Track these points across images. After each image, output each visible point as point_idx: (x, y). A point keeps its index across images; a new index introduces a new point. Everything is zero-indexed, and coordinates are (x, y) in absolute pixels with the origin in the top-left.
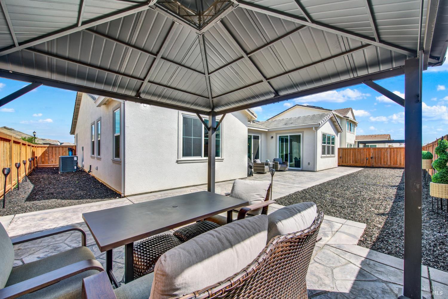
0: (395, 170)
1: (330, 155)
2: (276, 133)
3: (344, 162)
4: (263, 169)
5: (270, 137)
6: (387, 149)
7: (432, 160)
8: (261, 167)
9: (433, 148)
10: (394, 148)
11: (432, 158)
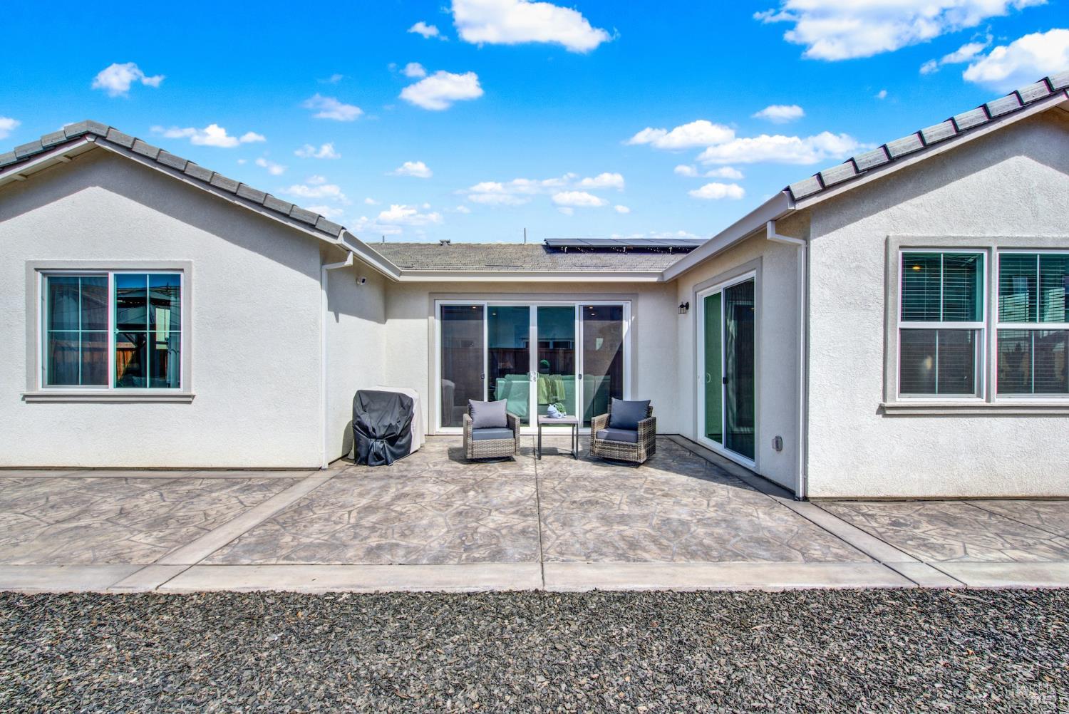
2: (694, 286)
5: (674, 308)
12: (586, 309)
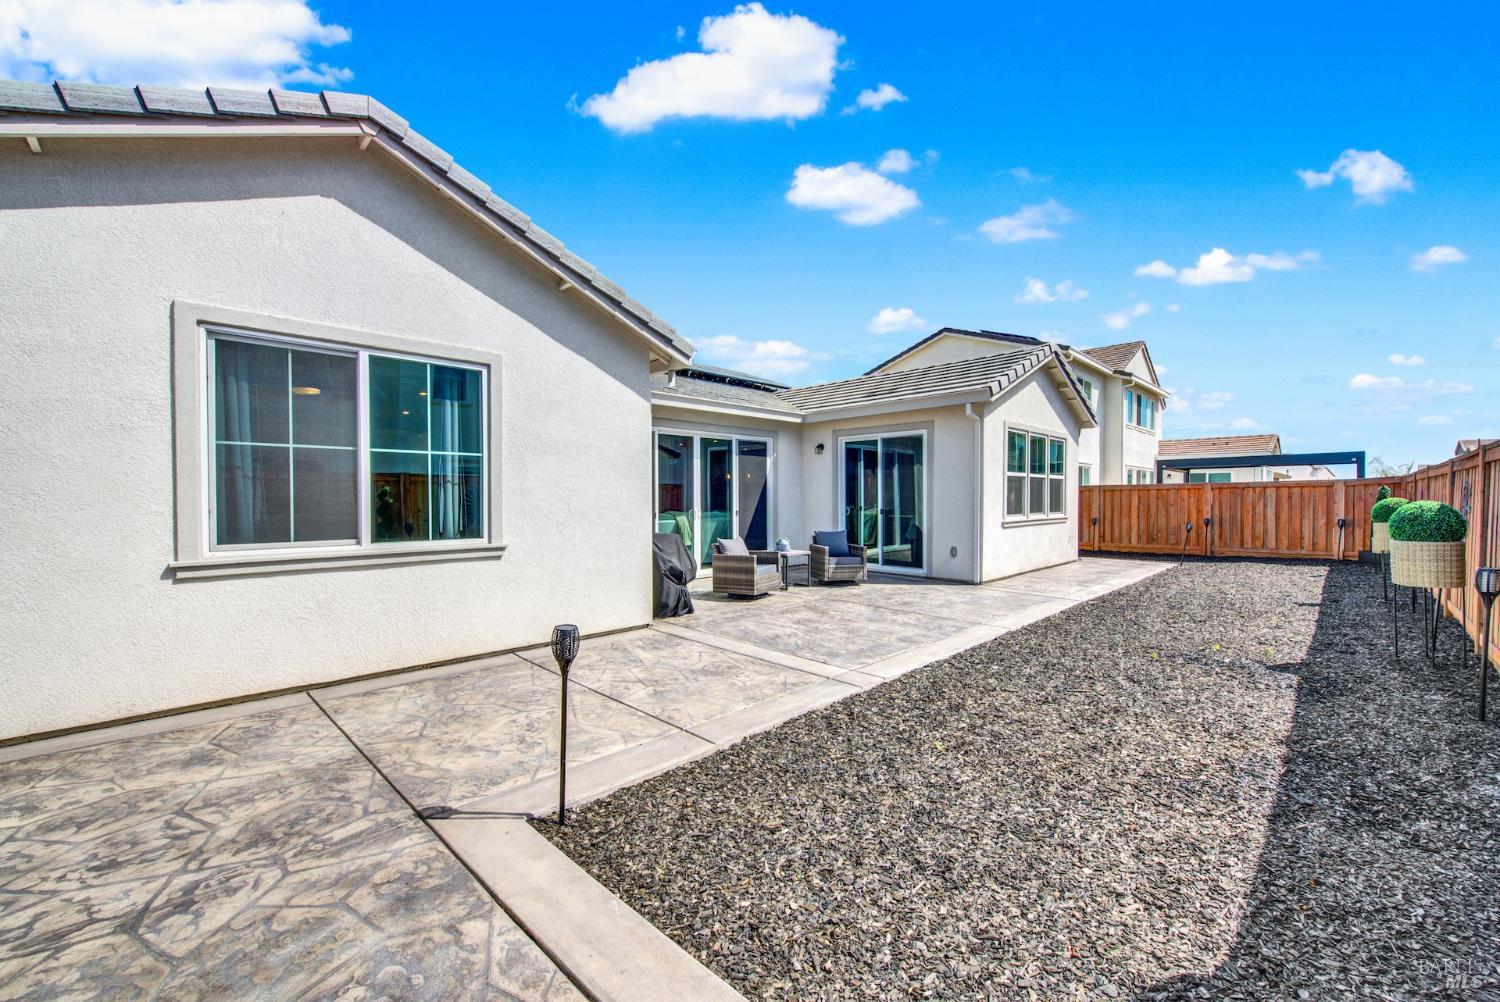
0: (1295, 568)
1: (1044, 517)
2: (834, 431)
3: (1108, 536)
4: (747, 581)
5: (811, 448)
6: (1265, 488)
7: (1464, 545)
8: (740, 571)
9: (1453, 484)
10: (1290, 486)
11: (1463, 535)
12: (741, 443)
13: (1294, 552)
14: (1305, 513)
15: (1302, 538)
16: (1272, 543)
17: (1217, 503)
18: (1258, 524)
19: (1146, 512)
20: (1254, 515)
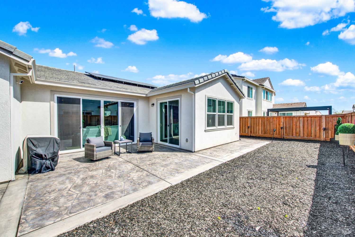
2: (156, 99)
3: (253, 132)
5: (151, 105)
6: (300, 118)
10: (308, 117)
12: (122, 103)
13: (309, 138)
14: (312, 126)
15: (311, 133)
16: (302, 135)
17: (285, 122)
18: (297, 129)
19: (264, 125)
20: (296, 126)
